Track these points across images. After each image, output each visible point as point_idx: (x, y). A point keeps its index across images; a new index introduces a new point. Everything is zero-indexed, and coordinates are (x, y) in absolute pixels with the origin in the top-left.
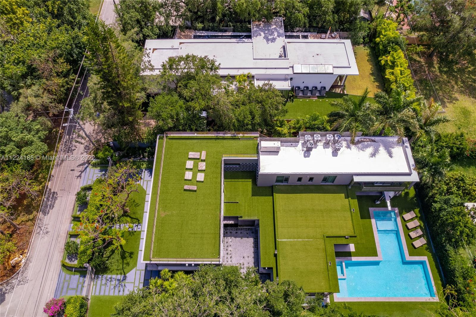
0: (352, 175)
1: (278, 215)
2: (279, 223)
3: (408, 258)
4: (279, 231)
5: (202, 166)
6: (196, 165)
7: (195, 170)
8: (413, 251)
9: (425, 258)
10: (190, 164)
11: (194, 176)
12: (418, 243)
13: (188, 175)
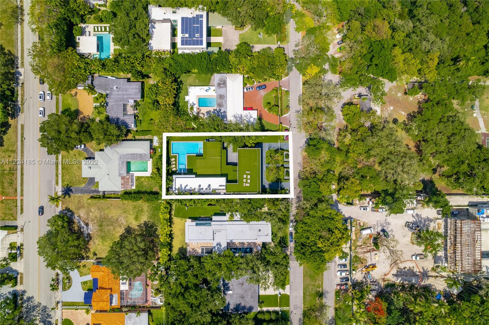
0: (196, 177)
1: (220, 166)
2: (220, 163)
3: (177, 155)
4: (220, 161)
5: (245, 180)
6: (247, 181)
7: (247, 179)
8: (175, 157)
9: (172, 155)
10: (249, 181)
11: (247, 177)
12: (173, 159)
13: (249, 177)
